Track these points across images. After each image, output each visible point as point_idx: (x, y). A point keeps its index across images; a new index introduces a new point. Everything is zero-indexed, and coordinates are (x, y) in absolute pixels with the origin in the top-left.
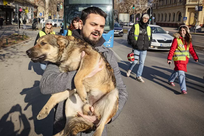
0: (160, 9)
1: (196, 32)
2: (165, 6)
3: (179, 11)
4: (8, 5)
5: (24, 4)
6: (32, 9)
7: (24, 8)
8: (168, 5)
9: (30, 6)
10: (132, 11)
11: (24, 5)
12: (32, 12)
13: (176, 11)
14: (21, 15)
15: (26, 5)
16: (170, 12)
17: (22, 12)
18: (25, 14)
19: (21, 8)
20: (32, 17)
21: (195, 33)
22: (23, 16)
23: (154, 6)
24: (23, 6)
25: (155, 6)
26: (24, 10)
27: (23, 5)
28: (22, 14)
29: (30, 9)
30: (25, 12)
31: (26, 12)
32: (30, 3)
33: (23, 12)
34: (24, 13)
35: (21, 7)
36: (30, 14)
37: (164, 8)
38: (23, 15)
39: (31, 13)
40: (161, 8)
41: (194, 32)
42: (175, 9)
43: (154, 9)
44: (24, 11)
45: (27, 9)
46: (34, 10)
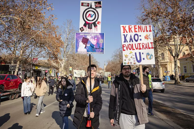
4: (38, 69)
6: (54, 70)
7: (49, 70)
12: (54, 72)
14: (47, 75)
15: (51, 68)
17: (47, 72)
18: (50, 74)
26: (49, 71)
27: (48, 68)
32: (53, 67)
34: (49, 73)
35: (46, 69)
36: (53, 74)
45: (51, 71)
46: (56, 71)
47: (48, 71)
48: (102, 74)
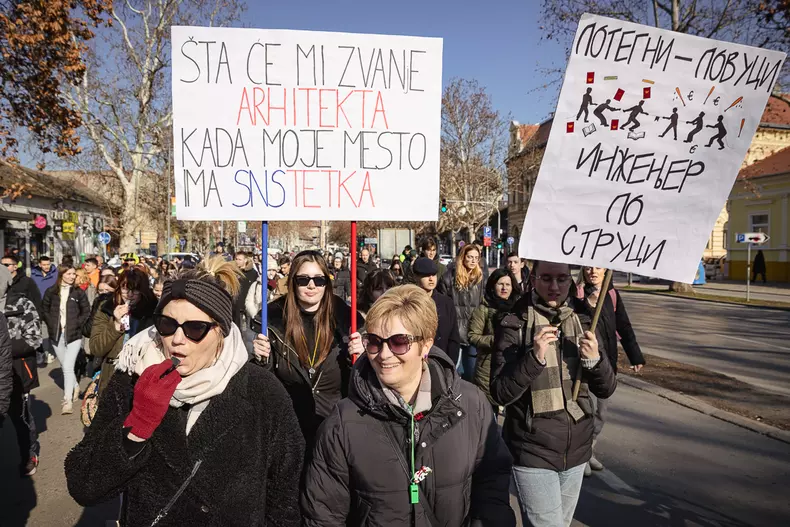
1: (634, 282)
5: (61, 201)
6: (94, 218)
7: (59, 214)
9: (86, 210)
10: (444, 222)
11: (60, 205)
12: (94, 229)
14: (47, 241)
15: (70, 206)
17: (50, 230)
18: (65, 236)
19: (45, 215)
21: (633, 285)
22: (56, 246)
23: (511, 203)
24: (56, 208)
26: (60, 222)
27: (56, 203)
28: (51, 239)
29: (90, 219)
30: (62, 231)
31: (65, 231)
32: (87, 199)
33: (56, 232)
34: (59, 234)
35: (40, 211)
38: (55, 240)
41: (629, 282)
43: (514, 213)
44: (58, 228)
45: (69, 220)
46: (105, 223)
47: (55, 221)
48: (315, 241)
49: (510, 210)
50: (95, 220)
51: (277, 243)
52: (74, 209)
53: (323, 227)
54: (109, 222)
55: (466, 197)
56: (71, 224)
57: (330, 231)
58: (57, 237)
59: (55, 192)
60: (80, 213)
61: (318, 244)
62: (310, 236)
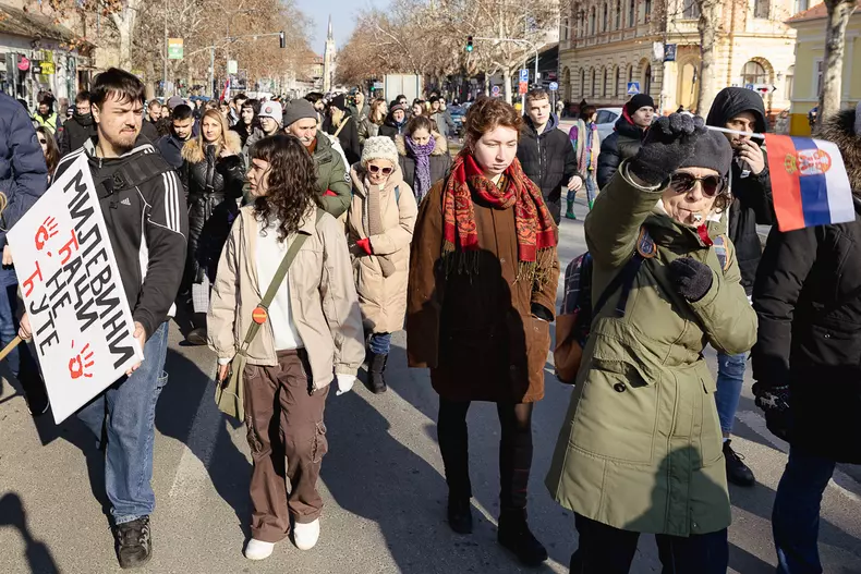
0: (587, 49)
2: (600, 39)
3: (644, 60)
5: (38, 39)
7: (38, 54)
8: (611, 33)
9: (59, 48)
10: (477, 62)
11: (38, 43)
12: (68, 70)
13: (636, 57)
14: (26, 83)
15: (46, 45)
16: (619, 63)
17: (28, 70)
18: (42, 79)
19: (24, 56)
20: (69, 91)
23: (563, 39)
24: (33, 48)
25: (569, 37)
26: (37, 63)
27: (33, 42)
28: (30, 82)
29: (63, 59)
30: (40, 73)
31: (43, 72)
33: (34, 73)
34: (37, 76)
35: (21, 51)
36: (60, 81)
37: (598, 46)
38: (33, 82)
39: (64, 74)
40: (589, 44)
42: (632, 50)
43: (565, 52)
44: (37, 70)
45: (46, 61)
46: (78, 63)
47: (34, 61)
48: (317, 83)
49: (561, 48)
50: (68, 59)
51: (269, 85)
52: (49, 47)
53: (327, 63)
54: (82, 62)
55: (501, 32)
56: (48, 65)
57: (337, 69)
58: (34, 79)
59: (34, 31)
60: (54, 52)
61: (321, 87)
62: (311, 77)
